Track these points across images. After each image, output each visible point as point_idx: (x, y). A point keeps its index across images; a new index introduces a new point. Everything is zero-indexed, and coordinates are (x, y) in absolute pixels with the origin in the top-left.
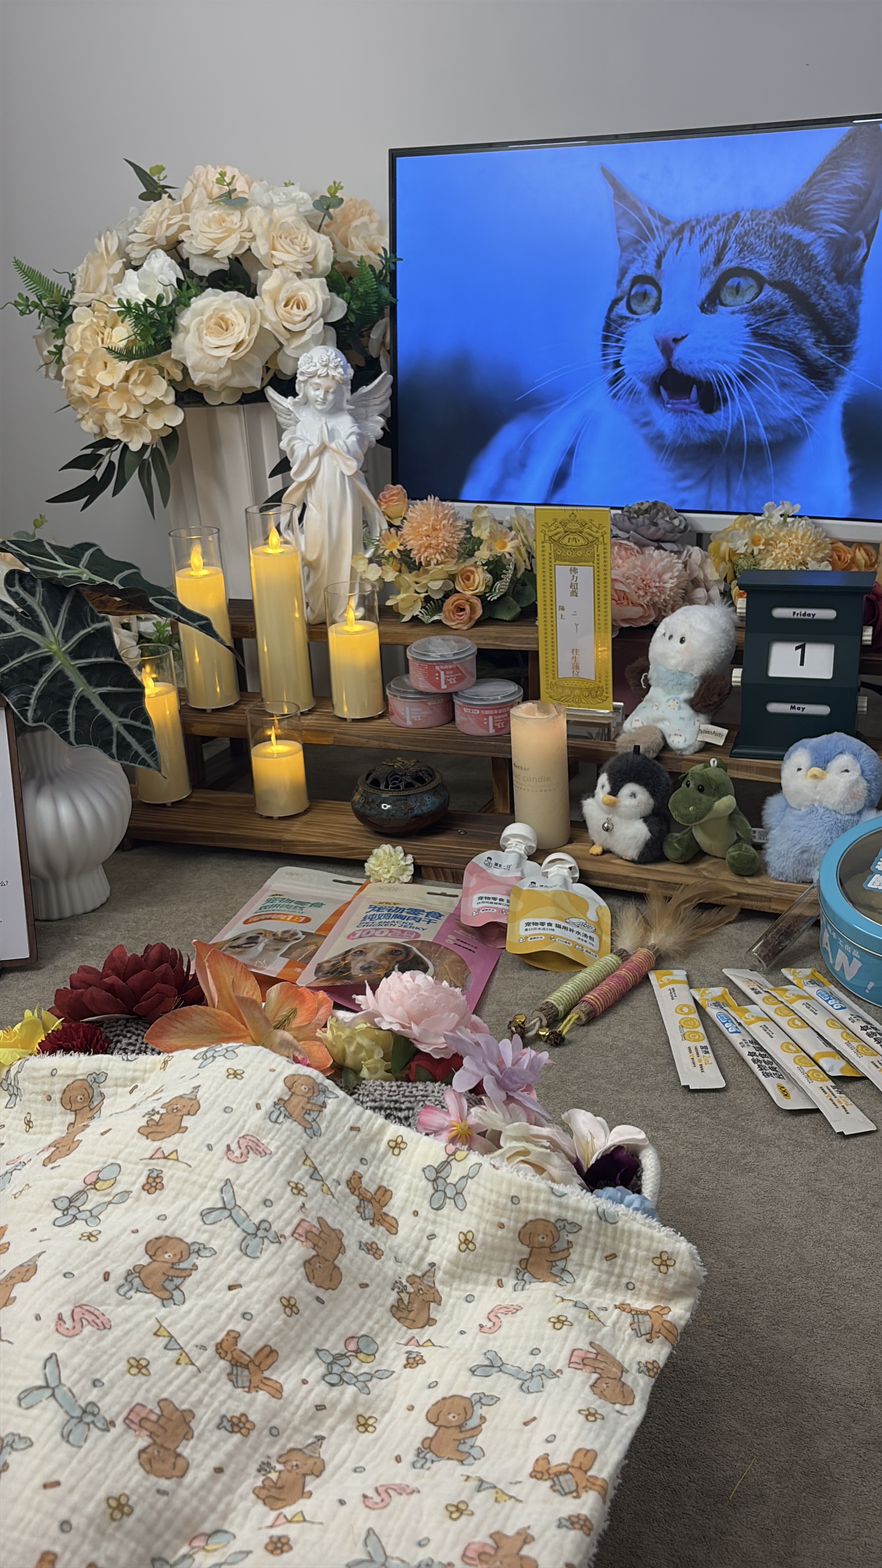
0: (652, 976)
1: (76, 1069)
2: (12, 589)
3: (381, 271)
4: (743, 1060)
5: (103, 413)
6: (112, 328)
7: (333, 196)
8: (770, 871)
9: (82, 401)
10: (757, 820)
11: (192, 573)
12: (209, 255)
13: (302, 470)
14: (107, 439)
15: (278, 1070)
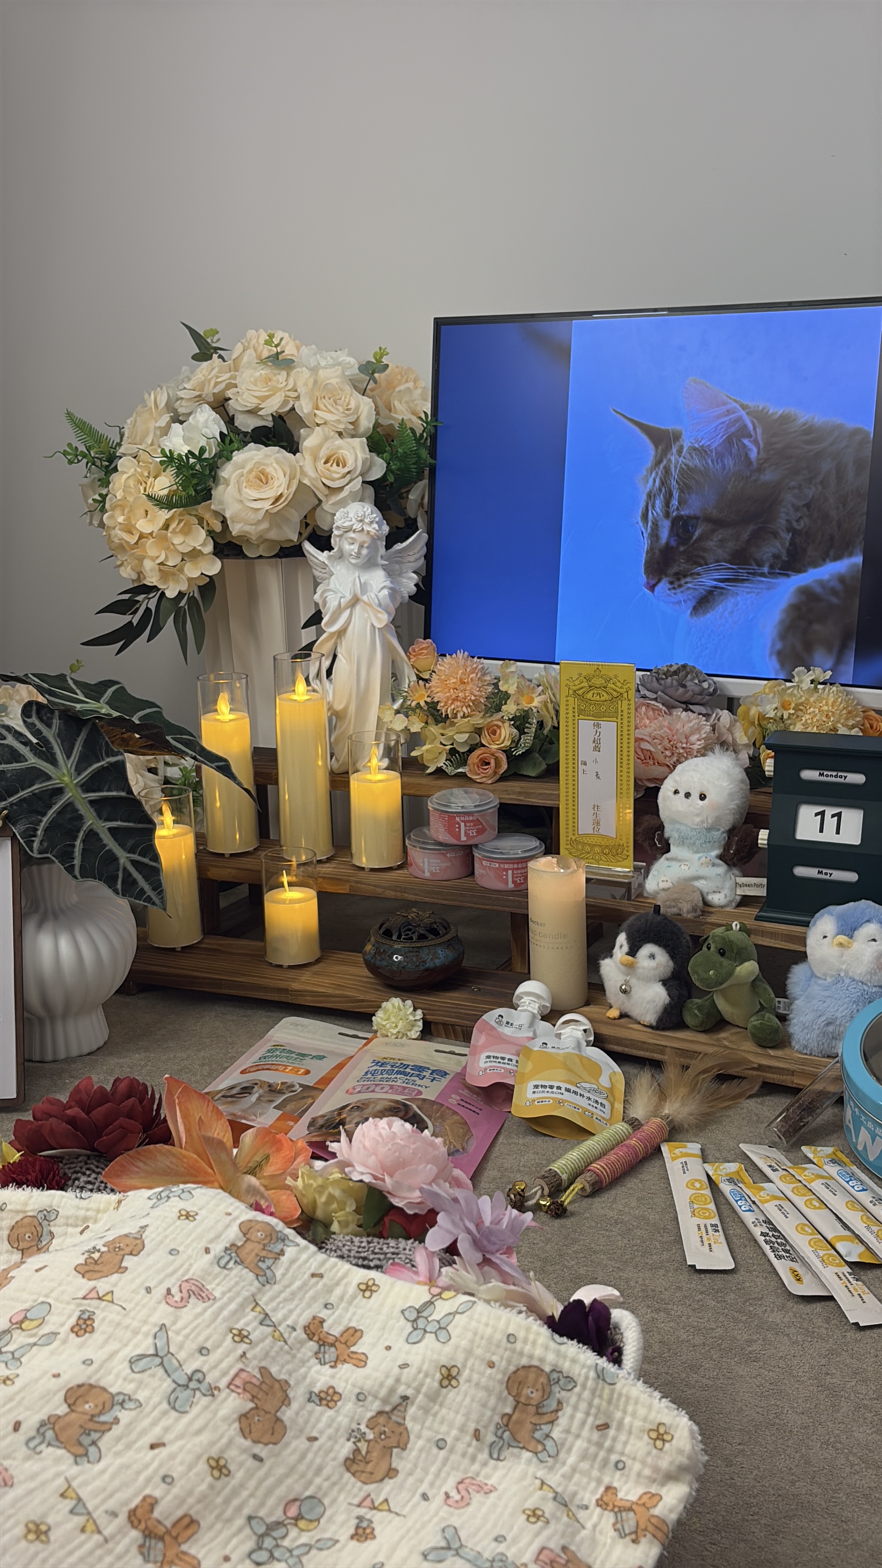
0: (665, 1148)
1: (26, 1204)
2: (28, 720)
3: (422, 435)
4: (755, 1241)
5: (141, 559)
6: (155, 478)
7: (379, 361)
8: (793, 1043)
9: (122, 547)
10: (781, 991)
11: (218, 717)
12: (253, 412)
13: (333, 621)
14: (145, 585)
15: (235, 1214)
